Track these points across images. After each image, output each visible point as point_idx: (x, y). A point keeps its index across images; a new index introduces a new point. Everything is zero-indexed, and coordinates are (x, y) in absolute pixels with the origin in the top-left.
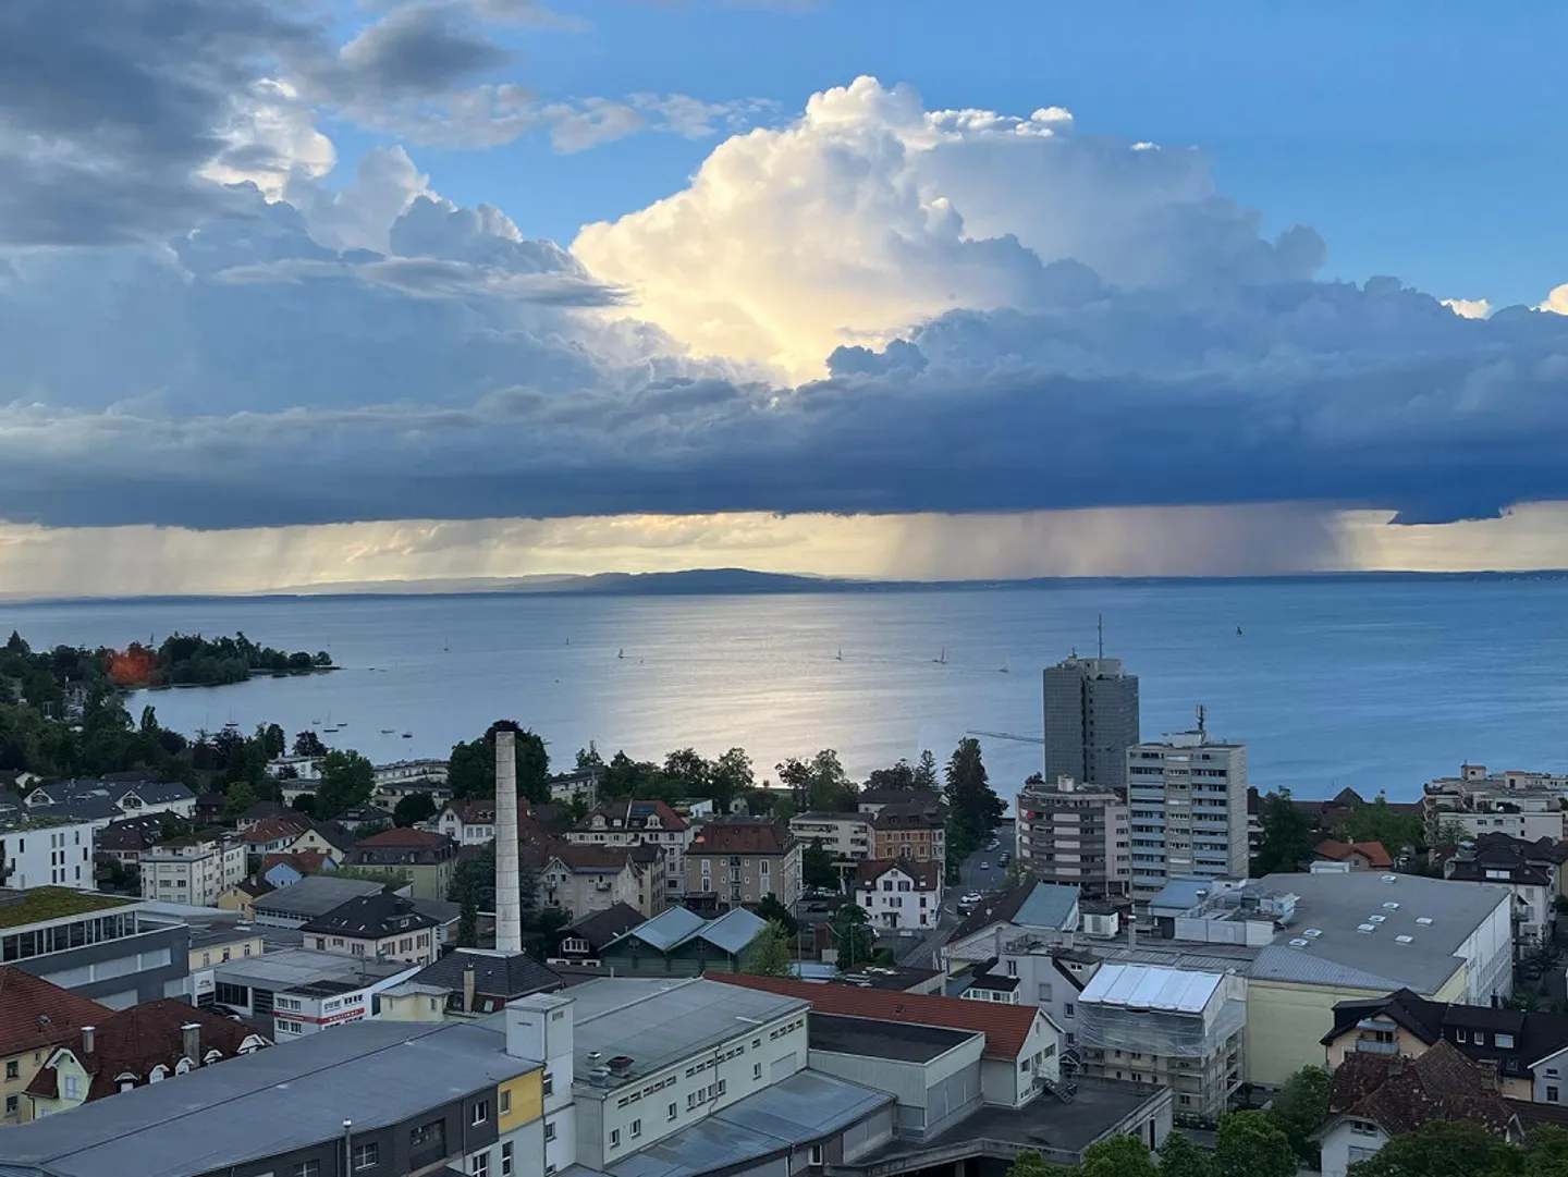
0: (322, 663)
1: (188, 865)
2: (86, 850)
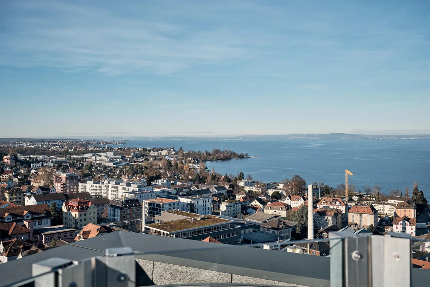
0: (247, 157)
1: (230, 207)
2: (210, 204)
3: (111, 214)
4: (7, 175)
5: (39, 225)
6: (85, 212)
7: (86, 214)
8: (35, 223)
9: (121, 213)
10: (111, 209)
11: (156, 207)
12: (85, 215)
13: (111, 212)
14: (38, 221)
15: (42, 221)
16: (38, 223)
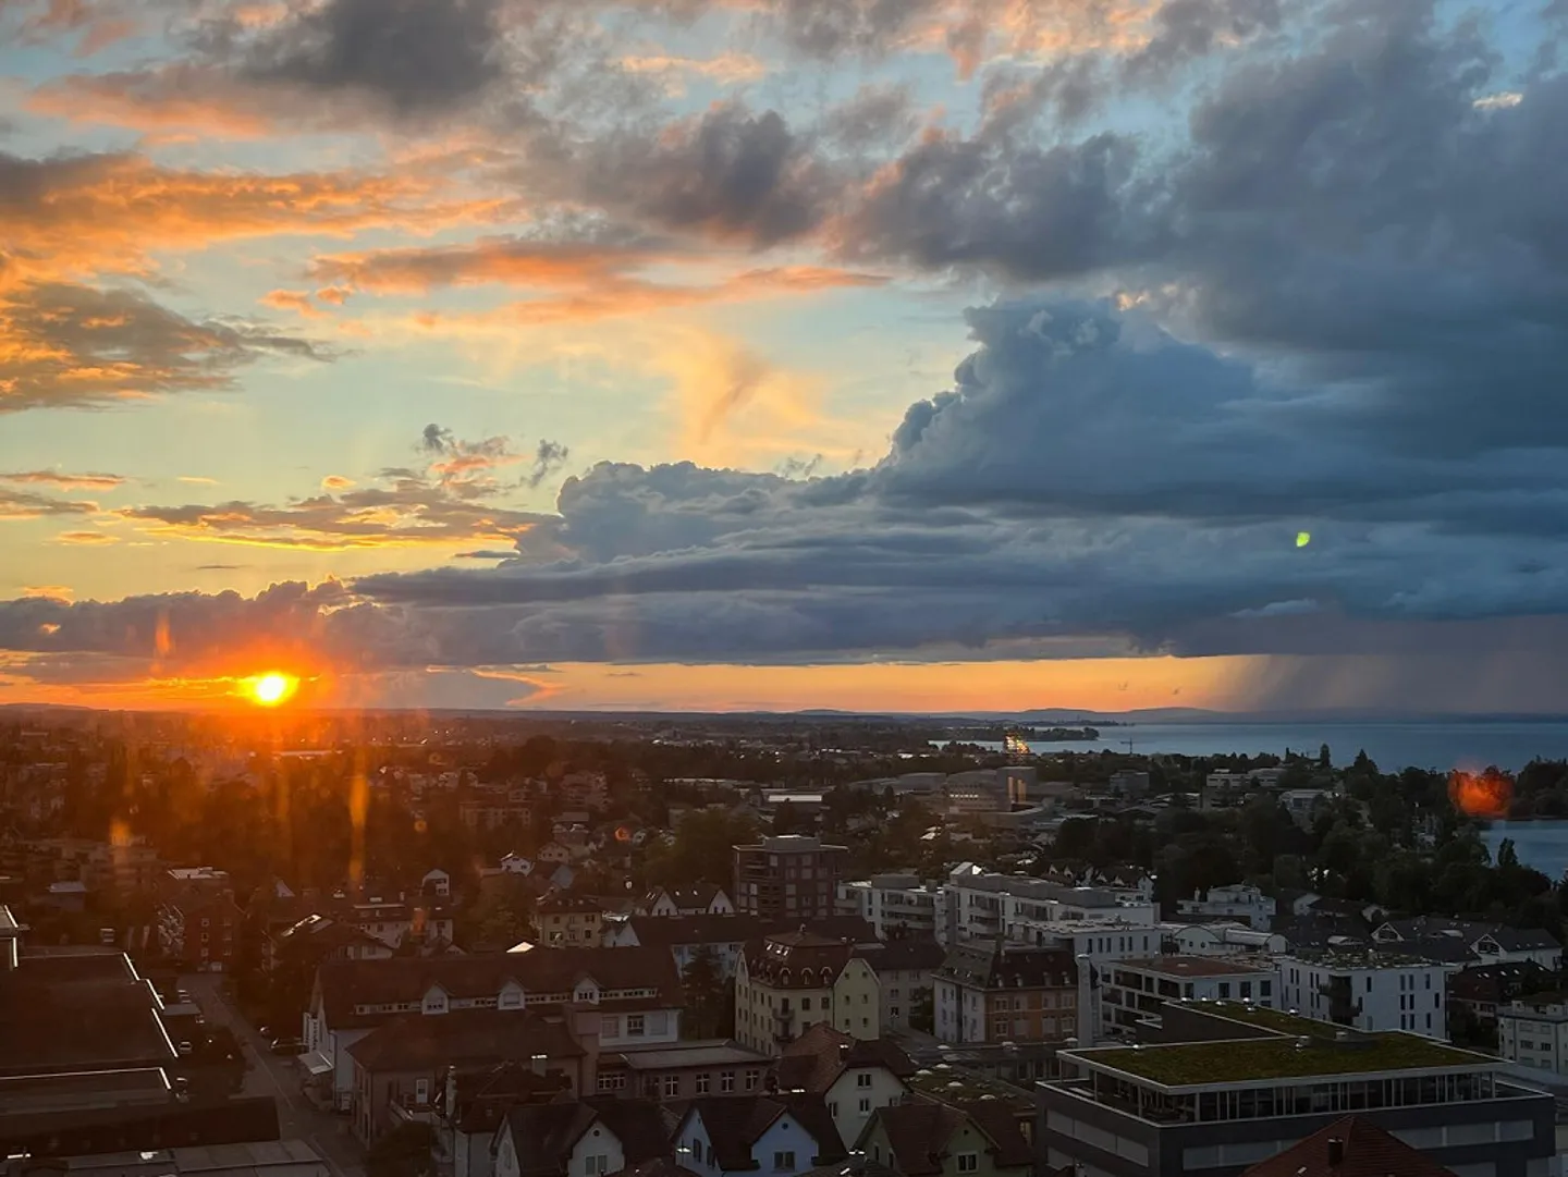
1: (1553, 1025)
2: (1437, 996)
3: (944, 1012)
4: (560, 850)
5: (630, 1032)
6: (829, 994)
7: (831, 1000)
8: (617, 1026)
9: (987, 1009)
10: (944, 991)
11: (1156, 995)
12: (825, 1003)
13: (945, 1006)
14: (630, 1017)
15: (642, 1017)
16: (629, 1025)
